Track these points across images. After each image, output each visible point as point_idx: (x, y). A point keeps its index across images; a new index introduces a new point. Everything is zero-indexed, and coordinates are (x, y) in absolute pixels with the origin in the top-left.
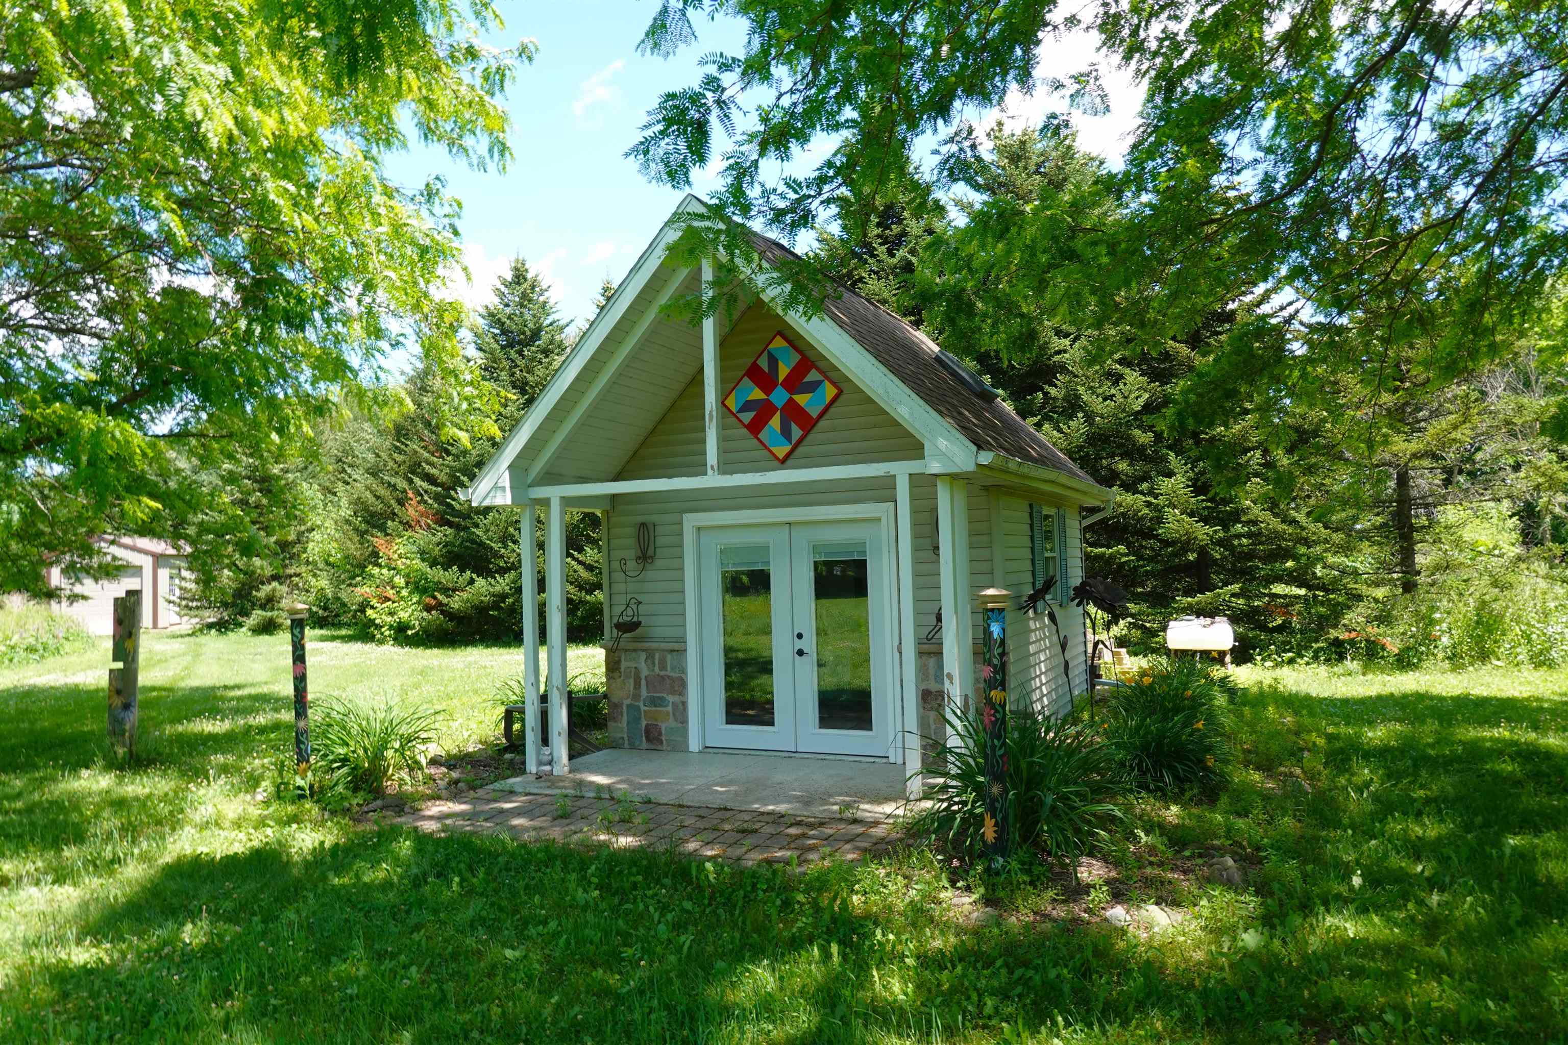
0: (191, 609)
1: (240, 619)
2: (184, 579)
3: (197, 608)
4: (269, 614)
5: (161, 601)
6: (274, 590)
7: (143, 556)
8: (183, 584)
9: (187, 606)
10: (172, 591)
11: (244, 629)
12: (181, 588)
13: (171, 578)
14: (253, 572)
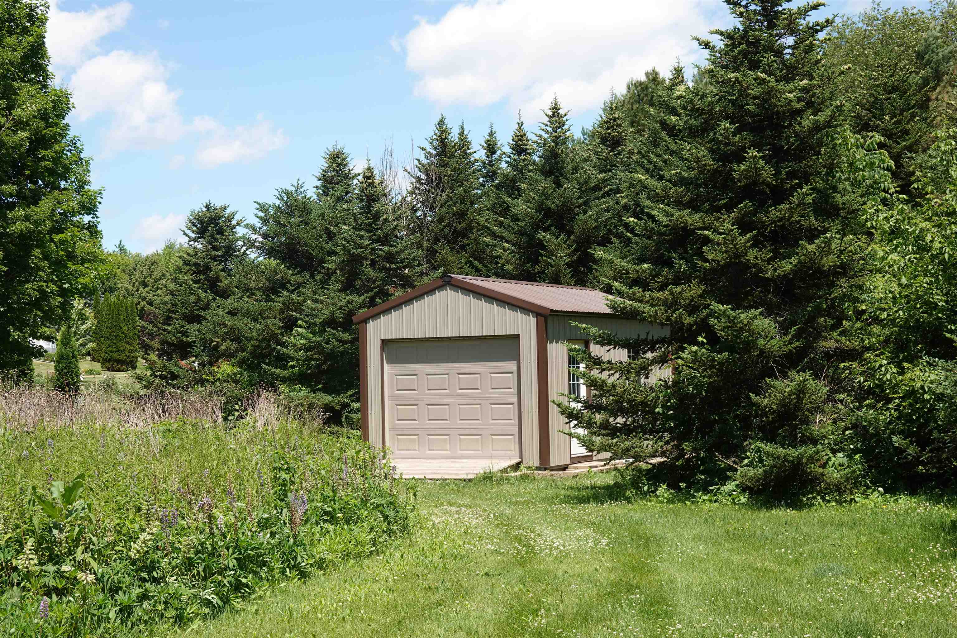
0: (613, 432)
1: (723, 462)
2: (597, 362)
3: (627, 430)
4: (793, 453)
5: (554, 411)
6: (801, 391)
7: (519, 316)
8: (595, 373)
9: (605, 425)
10: (574, 389)
11: (730, 486)
12: (592, 384)
13: (572, 361)
14: (749, 345)
